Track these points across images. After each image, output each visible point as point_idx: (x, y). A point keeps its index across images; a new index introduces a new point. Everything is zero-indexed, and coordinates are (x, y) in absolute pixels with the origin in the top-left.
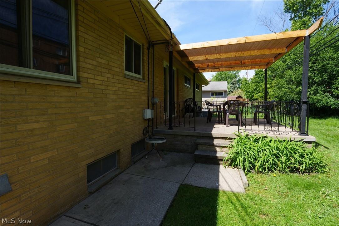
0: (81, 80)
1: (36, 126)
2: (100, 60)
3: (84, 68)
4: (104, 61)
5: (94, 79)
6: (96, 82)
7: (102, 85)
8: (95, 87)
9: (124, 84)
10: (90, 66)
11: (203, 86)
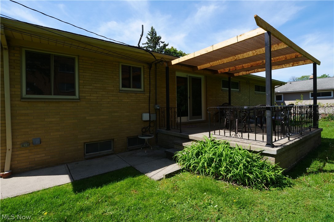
0: (81, 97)
1: (53, 120)
2: (95, 85)
3: (82, 91)
4: (98, 85)
5: (90, 96)
6: (92, 98)
7: (97, 99)
8: (91, 101)
9: (118, 97)
10: (87, 90)
11: (276, 87)
